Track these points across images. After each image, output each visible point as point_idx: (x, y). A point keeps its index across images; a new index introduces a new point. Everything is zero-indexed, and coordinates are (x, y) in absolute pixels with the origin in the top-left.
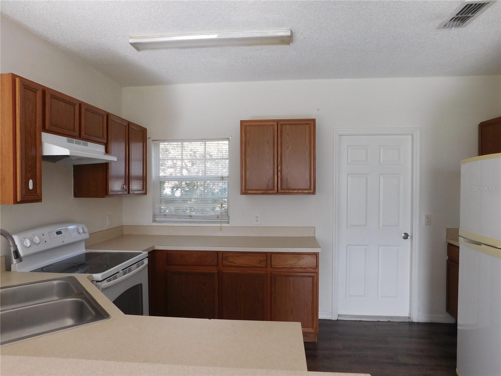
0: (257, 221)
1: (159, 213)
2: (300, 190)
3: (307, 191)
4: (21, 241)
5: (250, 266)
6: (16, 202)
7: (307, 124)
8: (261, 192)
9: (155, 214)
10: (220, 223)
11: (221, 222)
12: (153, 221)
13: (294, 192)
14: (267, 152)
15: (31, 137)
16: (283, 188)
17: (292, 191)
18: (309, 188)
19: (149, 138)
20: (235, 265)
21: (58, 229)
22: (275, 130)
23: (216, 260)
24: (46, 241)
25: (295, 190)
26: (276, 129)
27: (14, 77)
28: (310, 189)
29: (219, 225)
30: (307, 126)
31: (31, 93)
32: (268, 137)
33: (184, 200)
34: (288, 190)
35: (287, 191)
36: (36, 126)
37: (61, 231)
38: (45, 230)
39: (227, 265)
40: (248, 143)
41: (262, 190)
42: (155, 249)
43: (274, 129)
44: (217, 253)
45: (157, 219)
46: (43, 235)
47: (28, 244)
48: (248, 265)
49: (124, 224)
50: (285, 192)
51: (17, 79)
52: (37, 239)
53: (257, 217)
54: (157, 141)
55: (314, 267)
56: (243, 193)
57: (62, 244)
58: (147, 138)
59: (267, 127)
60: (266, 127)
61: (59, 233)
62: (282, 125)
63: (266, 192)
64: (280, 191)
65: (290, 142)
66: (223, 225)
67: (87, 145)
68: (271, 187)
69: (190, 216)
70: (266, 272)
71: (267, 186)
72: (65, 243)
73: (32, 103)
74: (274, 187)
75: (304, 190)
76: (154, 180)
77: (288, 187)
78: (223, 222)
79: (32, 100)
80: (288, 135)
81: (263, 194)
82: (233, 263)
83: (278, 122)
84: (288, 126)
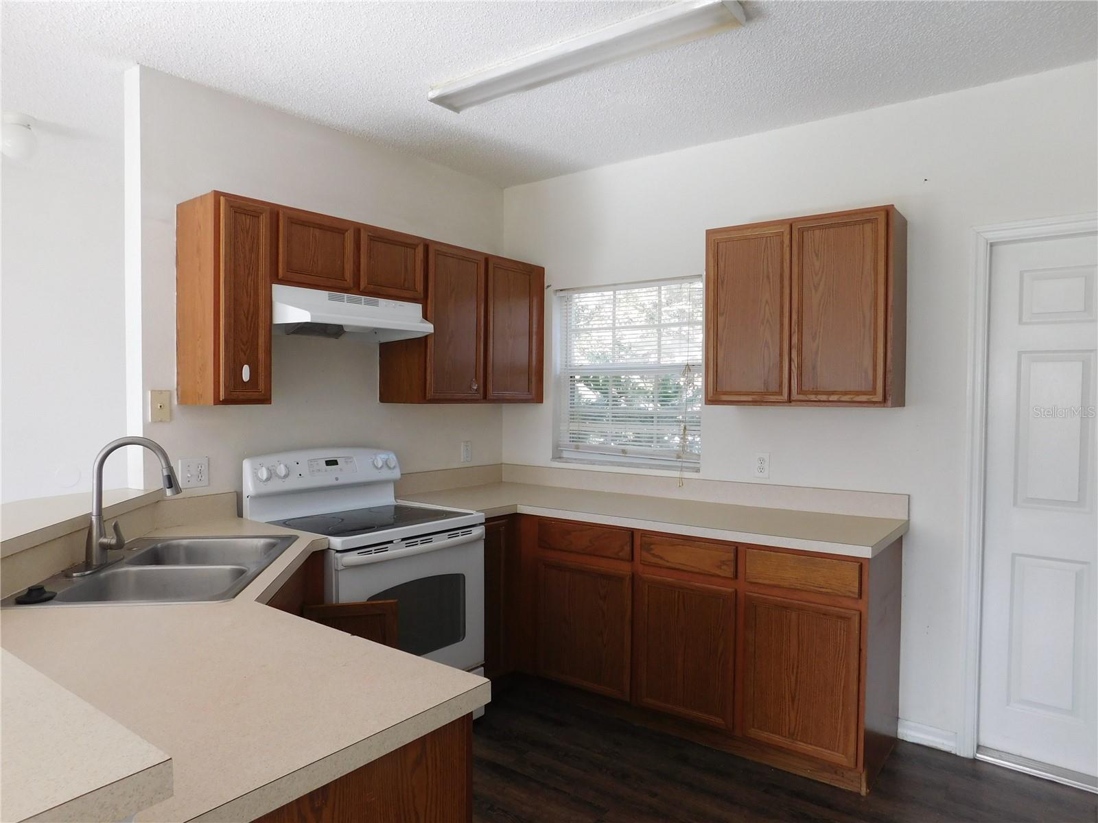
0: (761, 470)
1: (570, 441)
2: (846, 393)
3: (864, 398)
4: (255, 469)
5: (698, 571)
6: (217, 402)
7: (868, 221)
8: (749, 398)
9: (560, 443)
10: (680, 469)
11: (682, 469)
12: (553, 458)
13: (831, 399)
14: (767, 302)
15: (247, 292)
16: (804, 388)
17: (824, 398)
18: (871, 390)
19: (548, 286)
20: (668, 564)
21: (331, 455)
22: (785, 246)
23: (628, 548)
24: (300, 475)
25: (833, 393)
26: (787, 242)
27: (217, 194)
28: (874, 392)
29: (676, 474)
30: (868, 227)
31: (248, 221)
32: (768, 264)
33: (615, 417)
34: (817, 393)
35: (813, 397)
36: (258, 274)
37: (336, 461)
38: (304, 457)
39: (649, 562)
40: (722, 282)
41: (752, 393)
42: (518, 512)
43: (782, 243)
44: (632, 532)
45: (565, 455)
46: (298, 463)
47: (264, 474)
48: (692, 567)
49: (504, 461)
50: (807, 399)
51: (222, 199)
52: (282, 470)
53: (762, 460)
54: (566, 292)
55: (854, 596)
56: (709, 401)
57: (335, 482)
58: (545, 287)
59: (766, 241)
60: (764, 239)
61: (331, 463)
62: (802, 231)
63: (760, 399)
64: (795, 396)
65: (823, 272)
66: (687, 475)
67: (376, 304)
68: (774, 387)
69: (624, 451)
70: (733, 590)
71: (765, 384)
72: (340, 482)
73: (250, 237)
74: (781, 385)
75: (858, 395)
76: (558, 373)
77: (817, 388)
78: (687, 468)
79: (250, 231)
80: (817, 256)
81: (754, 403)
82: (661, 558)
83: (791, 224)
84: (817, 232)
